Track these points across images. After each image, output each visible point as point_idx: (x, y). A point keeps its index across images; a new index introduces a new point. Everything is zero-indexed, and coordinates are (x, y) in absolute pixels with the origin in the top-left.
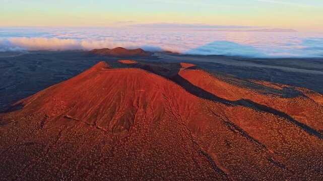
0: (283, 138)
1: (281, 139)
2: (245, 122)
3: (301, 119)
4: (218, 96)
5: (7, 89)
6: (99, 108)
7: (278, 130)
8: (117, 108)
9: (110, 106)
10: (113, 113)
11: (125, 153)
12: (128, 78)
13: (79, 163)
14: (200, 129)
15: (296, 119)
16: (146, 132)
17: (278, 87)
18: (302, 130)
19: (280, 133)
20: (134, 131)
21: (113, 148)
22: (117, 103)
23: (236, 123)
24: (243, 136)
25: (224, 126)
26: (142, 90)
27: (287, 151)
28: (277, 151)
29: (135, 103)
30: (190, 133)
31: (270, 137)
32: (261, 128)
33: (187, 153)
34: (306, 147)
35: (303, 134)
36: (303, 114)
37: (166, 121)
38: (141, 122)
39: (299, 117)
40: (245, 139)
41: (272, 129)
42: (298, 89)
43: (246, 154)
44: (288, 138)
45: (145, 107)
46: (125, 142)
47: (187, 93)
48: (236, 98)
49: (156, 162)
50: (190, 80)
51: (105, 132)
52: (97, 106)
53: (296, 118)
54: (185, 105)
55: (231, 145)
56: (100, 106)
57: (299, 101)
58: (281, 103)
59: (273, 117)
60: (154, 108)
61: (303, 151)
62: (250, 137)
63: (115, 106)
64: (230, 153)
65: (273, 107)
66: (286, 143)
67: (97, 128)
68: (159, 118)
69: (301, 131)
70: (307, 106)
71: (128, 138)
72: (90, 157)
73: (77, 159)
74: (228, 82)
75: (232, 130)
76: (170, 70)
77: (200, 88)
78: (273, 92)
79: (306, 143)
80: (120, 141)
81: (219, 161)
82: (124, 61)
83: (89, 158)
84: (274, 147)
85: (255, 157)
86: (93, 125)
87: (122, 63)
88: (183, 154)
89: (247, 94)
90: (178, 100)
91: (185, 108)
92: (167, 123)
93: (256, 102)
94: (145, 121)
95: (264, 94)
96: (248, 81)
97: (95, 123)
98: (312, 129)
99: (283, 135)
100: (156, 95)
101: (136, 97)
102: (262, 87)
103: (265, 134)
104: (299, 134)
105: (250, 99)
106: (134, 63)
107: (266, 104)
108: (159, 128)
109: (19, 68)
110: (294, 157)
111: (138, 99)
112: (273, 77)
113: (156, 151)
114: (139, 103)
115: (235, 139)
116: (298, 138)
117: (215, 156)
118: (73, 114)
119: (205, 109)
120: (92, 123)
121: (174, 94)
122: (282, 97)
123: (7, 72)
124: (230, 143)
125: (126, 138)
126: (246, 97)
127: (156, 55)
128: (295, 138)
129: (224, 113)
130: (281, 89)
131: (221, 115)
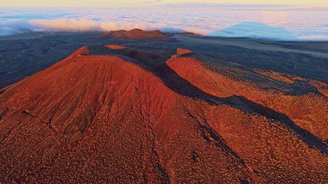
0: (271, 151)
1: (268, 152)
2: (226, 126)
3: (305, 124)
4: (205, 91)
5: (9, 73)
6: (60, 103)
7: (266, 139)
8: (79, 103)
9: (72, 100)
10: (73, 109)
11: (66, 163)
12: (100, 67)
13: (11, 172)
14: (167, 134)
15: (298, 124)
16: (102, 136)
17: (287, 80)
18: (301, 141)
19: (268, 144)
20: (89, 133)
21: (57, 154)
22: (81, 98)
23: (216, 128)
24: (217, 146)
25: (197, 132)
26: (113, 82)
27: (272, 169)
28: (259, 168)
29: (101, 98)
30: (154, 140)
31: (254, 149)
32: (243, 137)
33: (139, 167)
34: (300, 164)
35: (300, 146)
36: (308, 117)
37: (130, 122)
38: (100, 122)
39: (302, 121)
40: (219, 150)
41: (259, 138)
42: (313, 83)
43: (213, 173)
44: (278, 150)
45: (110, 105)
46: (72, 147)
47: (164, 87)
48: (226, 93)
49: (98, 176)
50: (177, 71)
51: (57, 133)
52: (59, 101)
53: (298, 122)
54: (158, 103)
55: (197, 158)
56: (62, 101)
57: (308, 100)
58: (283, 103)
59: (265, 121)
60: (122, 105)
61: (294, 169)
62: (227, 148)
63: (77, 101)
64: (193, 169)
65: (272, 107)
66: (273, 157)
67: (50, 127)
68: (123, 118)
69: (298, 142)
70: (316, 108)
71: (79, 142)
72: (27, 165)
73: (12, 166)
74: (223, 73)
75: (206, 138)
76: (162, 57)
77: (186, 80)
78: (278, 87)
79: (301, 159)
80: (69, 145)
81: (176, 180)
82: (111, 47)
83: (25, 165)
84: (256, 164)
85: (225, 177)
86: (47, 124)
87: (108, 49)
88: (133, 167)
89: (241, 89)
90: (153, 96)
91: (157, 106)
92: (130, 125)
93: (252, 99)
94: (105, 121)
95: (266, 89)
96: (253, 72)
97: (50, 120)
98: (317, 138)
99: (272, 147)
100: (128, 89)
101: (105, 90)
102: (266, 80)
103: (247, 145)
104: (295, 146)
105: (244, 96)
106: (121, 48)
107: (263, 102)
108: (119, 131)
109: (32, 51)
110: (279, 179)
111: (106, 94)
112: (298, 64)
113: (103, 161)
114: (106, 98)
115: (206, 150)
116: (292, 152)
117: (172, 173)
118: (32, 109)
119: (180, 108)
120: (47, 121)
121: (149, 88)
122: (287, 94)
123: (19, 55)
124: (198, 156)
125: (77, 142)
126: (240, 94)
127: (176, 36)
128: (288, 152)
129: (203, 114)
130: (291, 82)
131: (198, 117)
